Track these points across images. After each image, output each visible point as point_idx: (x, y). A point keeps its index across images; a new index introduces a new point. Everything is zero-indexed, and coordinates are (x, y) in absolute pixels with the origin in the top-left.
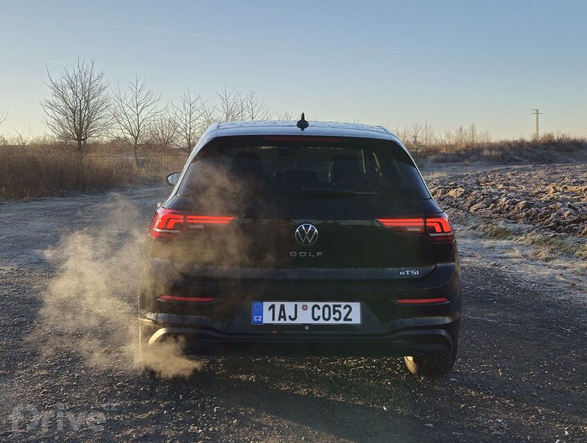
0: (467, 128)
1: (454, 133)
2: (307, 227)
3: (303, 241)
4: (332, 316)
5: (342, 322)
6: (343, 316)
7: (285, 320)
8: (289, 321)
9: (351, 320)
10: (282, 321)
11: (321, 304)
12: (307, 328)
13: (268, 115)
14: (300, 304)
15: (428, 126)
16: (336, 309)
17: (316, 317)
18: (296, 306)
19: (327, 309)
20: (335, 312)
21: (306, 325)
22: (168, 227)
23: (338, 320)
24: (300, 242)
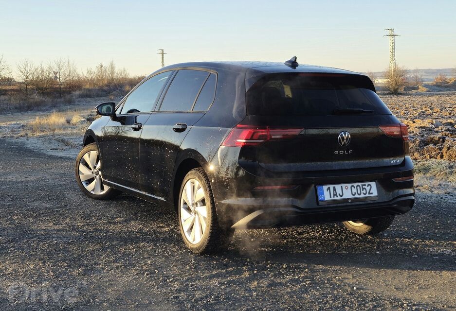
0: (106, 65)
1: (95, 69)
2: (345, 134)
3: (343, 143)
4: (362, 192)
5: (367, 195)
6: (368, 192)
7: (337, 197)
8: (339, 198)
9: (372, 193)
10: (336, 198)
11: (355, 185)
12: (350, 201)
14: (344, 186)
15: (71, 62)
16: (364, 187)
17: (354, 193)
18: (342, 187)
19: (358, 187)
20: (363, 189)
21: (348, 199)
22: (253, 138)
23: (365, 194)
24: (341, 144)
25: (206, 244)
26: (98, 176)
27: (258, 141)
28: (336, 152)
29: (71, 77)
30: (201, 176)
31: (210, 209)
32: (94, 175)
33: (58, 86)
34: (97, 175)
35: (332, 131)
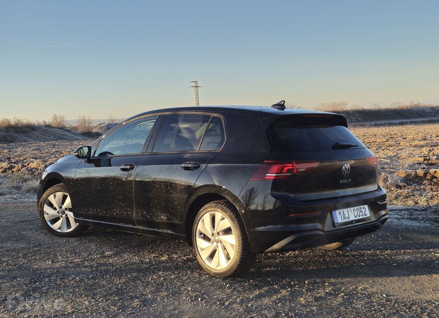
2: (347, 165)
4: (360, 214)
5: (364, 216)
7: (346, 219)
9: (366, 215)
10: (345, 221)
11: (355, 208)
12: (354, 222)
14: (349, 209)
16: (361, 210)
17: (355, 216)
18: (348, 211)
19: (358, 211)
21: (353, 220)
22: (283, 172)
23: (362, 216)
24: (345, 174)
25: (235, 268)
26: (64, 216)
27: (286, 174)
28: (341, 181)
30: (225, 208)
31: (240, 237)
32: (60, 214)
34: (63, 214)
35: (338, 163)
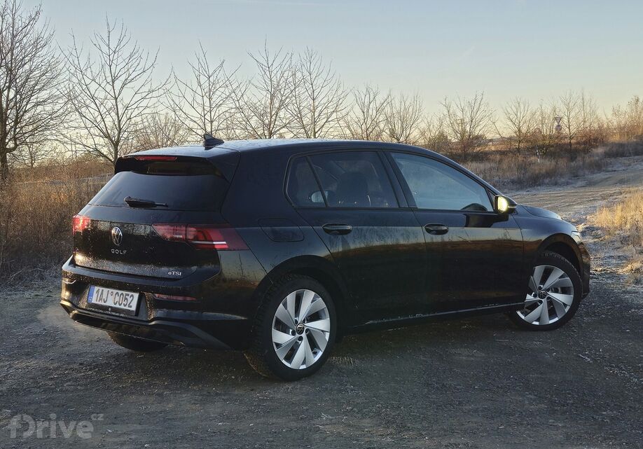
1: (625, 107)
2: (116, 230)
3: (115, 241)
4: (123, 302)
5: (126, 308)
6: (128, 303)
8: (103, 303)
9: (131, 307)
11: (120, 292)
13: (339, 92)
14: (111, 290)
15: (587, 98)
16: (126, 297)
17: (115, 302)
18: (108, 292)
21: (110, 307)
28: (113, 251)
29: (587, 124)
33: (567, 141)
